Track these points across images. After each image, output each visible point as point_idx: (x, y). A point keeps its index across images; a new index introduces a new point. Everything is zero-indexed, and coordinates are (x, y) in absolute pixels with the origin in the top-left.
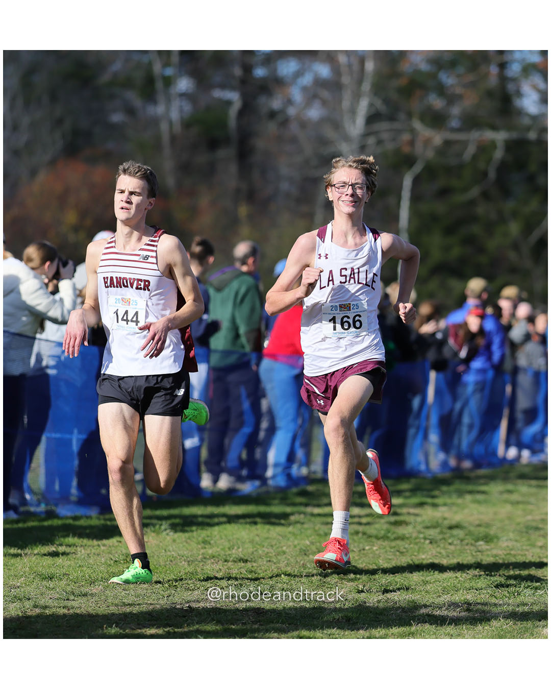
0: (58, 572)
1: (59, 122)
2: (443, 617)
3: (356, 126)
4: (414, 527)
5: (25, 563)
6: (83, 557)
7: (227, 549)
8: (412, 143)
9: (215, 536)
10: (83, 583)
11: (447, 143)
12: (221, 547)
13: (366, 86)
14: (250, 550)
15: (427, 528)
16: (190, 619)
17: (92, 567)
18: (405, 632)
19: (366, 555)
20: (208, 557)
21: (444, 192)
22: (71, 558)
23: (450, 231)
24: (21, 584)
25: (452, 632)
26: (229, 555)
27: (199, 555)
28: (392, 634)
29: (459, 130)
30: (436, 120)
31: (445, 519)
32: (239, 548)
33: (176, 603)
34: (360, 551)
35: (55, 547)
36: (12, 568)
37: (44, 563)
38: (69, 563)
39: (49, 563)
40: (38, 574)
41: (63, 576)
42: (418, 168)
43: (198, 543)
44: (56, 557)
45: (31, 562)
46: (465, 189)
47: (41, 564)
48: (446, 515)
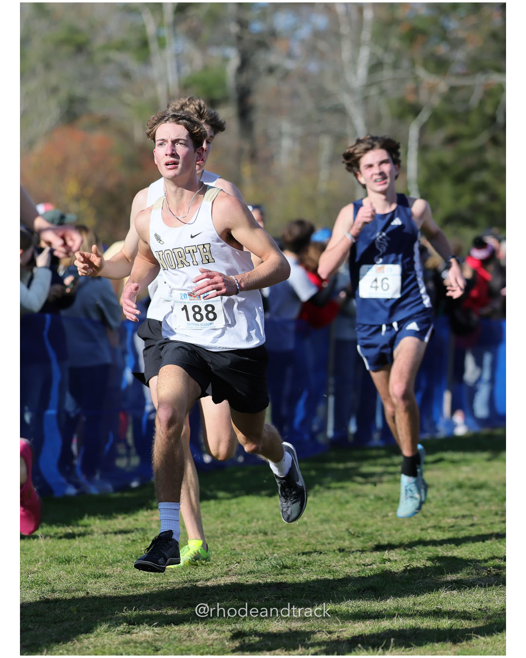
0: (75, 555)
1: (54, 90)
2: (471, 583)
3: (359, 76)
4: (438, 490)
5: (41, 547)
6: (100, 537)
7: (246, 522)
8: (416, 91)
9: (234, 509)
10: (101, 565)
11: (453, 89)
12: (240, 520)
13: (366, 35)
14: (271, 522)
15: (452, 489)
16: (212, 598)
17: (109, 548)
18: (433, 601)
19: (389, 522)
20: (227, 531)
21: (452, 140)
22: (88, 539)
23: (460, 179)
24: (38, 568)
25: (482, 599)
26: (249, 528)
27: (218, 529)
28: (420, 603)
29: (464, 75)
30: (440, 65)
31: (470, 479)
32: (258, 520)
33: (197, 581)
34: (384, 517)
35: (71, 529)
36: (29, 553)
37: (61, 546)
38: (86, 544)
39: (66, 546)
40: (56, 558)
41: (80, 559)
42: (424, 116)
43: (217, 518)
44: (73, 539)
45: (47, 545)
46: (473, 136)
47: (57, 547)
48: (471, 475)
